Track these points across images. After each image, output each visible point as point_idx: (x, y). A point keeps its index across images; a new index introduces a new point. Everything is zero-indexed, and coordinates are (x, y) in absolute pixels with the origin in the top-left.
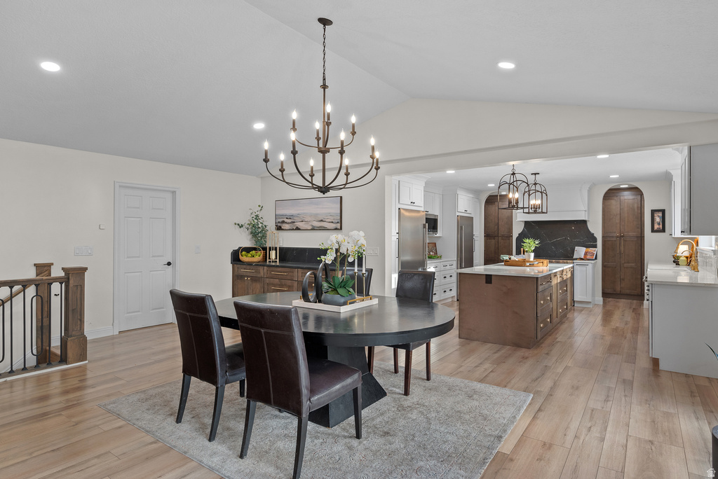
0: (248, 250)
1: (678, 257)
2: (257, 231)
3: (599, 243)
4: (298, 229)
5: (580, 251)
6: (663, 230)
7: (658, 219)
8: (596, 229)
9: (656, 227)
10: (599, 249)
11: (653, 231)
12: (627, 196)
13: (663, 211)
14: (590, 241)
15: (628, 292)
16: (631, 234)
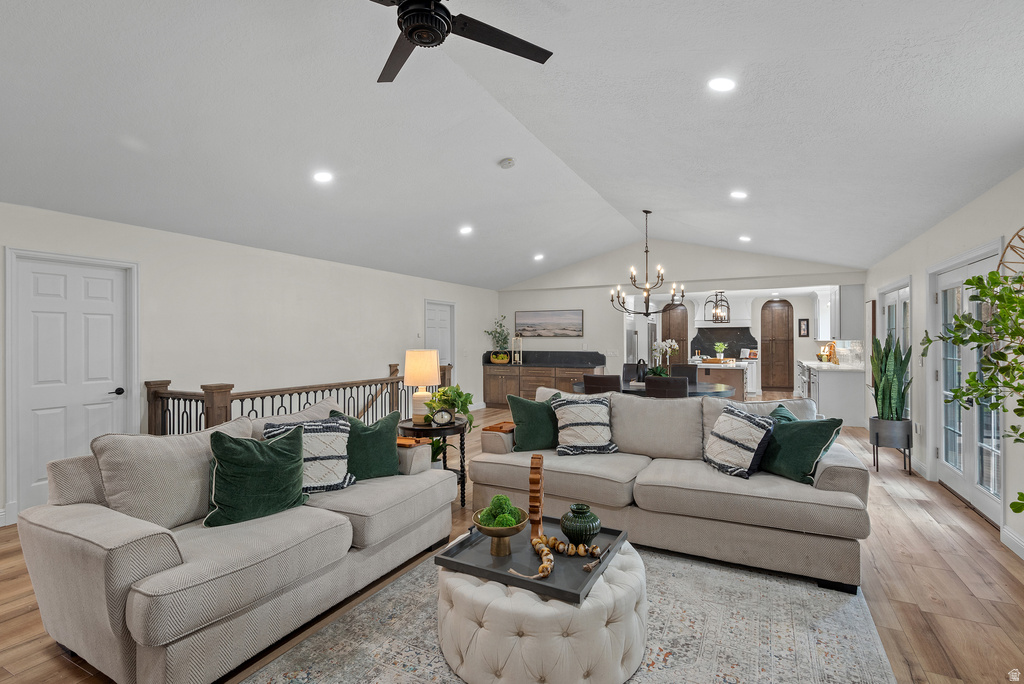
0: (496, 354)
1: (822, 356)
2: (500, 338)
3: (759, 345)
4: (539, 336)
5: (745, 352)
6: (808, 335)
7: (804, 327)
8: (757, 334)
9: (802, 333)
10: (759, 351)
11: (800, 336)
12: (777, 307)
13: (807, 320)
14: (752, 343)
15: (778, 385)
16: (781, 338)
